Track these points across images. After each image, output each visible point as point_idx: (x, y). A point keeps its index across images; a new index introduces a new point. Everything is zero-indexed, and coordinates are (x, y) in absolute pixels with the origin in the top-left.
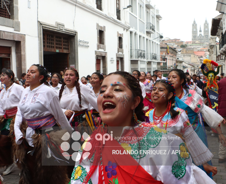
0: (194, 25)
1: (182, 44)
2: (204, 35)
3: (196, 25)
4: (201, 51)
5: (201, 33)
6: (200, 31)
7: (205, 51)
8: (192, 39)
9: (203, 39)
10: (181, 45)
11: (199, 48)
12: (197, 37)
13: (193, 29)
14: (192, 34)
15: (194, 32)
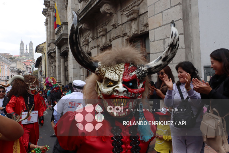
0: (22, 44)
1: (11, 57)
2: (29, 52)
3: (23, 44)
4: (27, 62)
5: (27, 51)
6: (27, 50)
7: (30, 62)
8: (20, 55)
9: (28, 55)
10: (9, 57)
11: (25, 60)
12: (24, 53)
13: (20, 48)
14: (20, 51)
15: (22, 50)
